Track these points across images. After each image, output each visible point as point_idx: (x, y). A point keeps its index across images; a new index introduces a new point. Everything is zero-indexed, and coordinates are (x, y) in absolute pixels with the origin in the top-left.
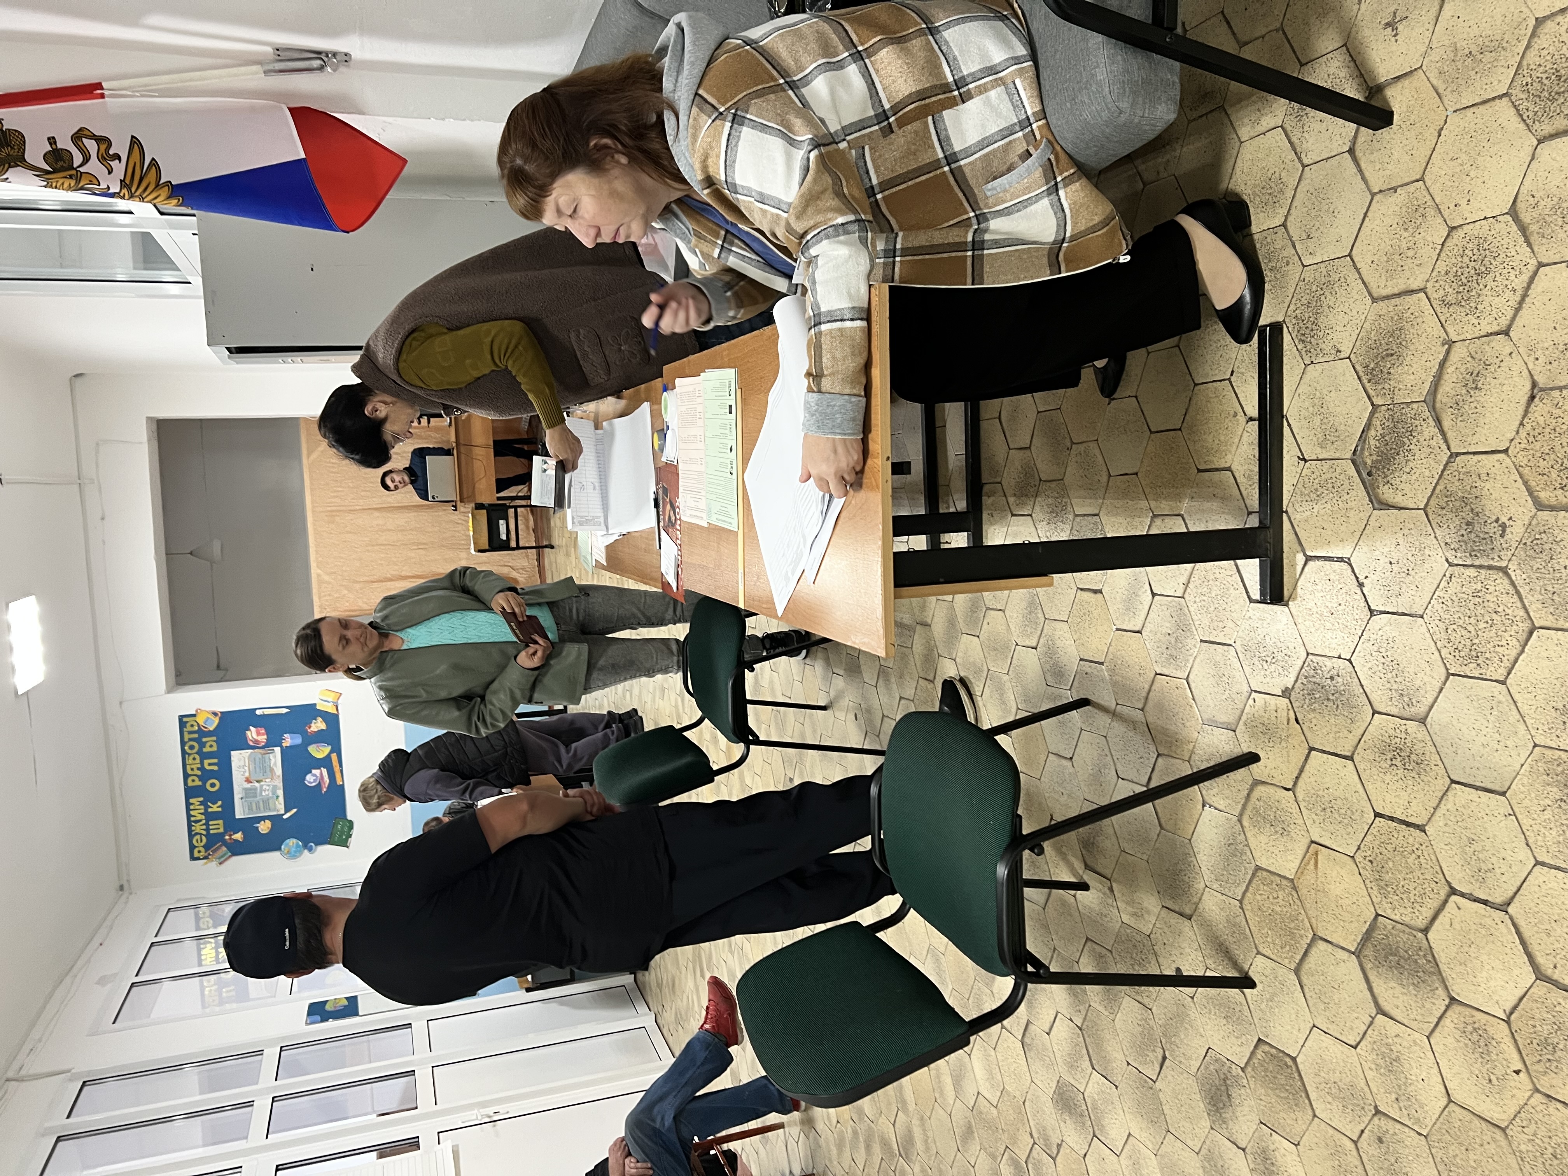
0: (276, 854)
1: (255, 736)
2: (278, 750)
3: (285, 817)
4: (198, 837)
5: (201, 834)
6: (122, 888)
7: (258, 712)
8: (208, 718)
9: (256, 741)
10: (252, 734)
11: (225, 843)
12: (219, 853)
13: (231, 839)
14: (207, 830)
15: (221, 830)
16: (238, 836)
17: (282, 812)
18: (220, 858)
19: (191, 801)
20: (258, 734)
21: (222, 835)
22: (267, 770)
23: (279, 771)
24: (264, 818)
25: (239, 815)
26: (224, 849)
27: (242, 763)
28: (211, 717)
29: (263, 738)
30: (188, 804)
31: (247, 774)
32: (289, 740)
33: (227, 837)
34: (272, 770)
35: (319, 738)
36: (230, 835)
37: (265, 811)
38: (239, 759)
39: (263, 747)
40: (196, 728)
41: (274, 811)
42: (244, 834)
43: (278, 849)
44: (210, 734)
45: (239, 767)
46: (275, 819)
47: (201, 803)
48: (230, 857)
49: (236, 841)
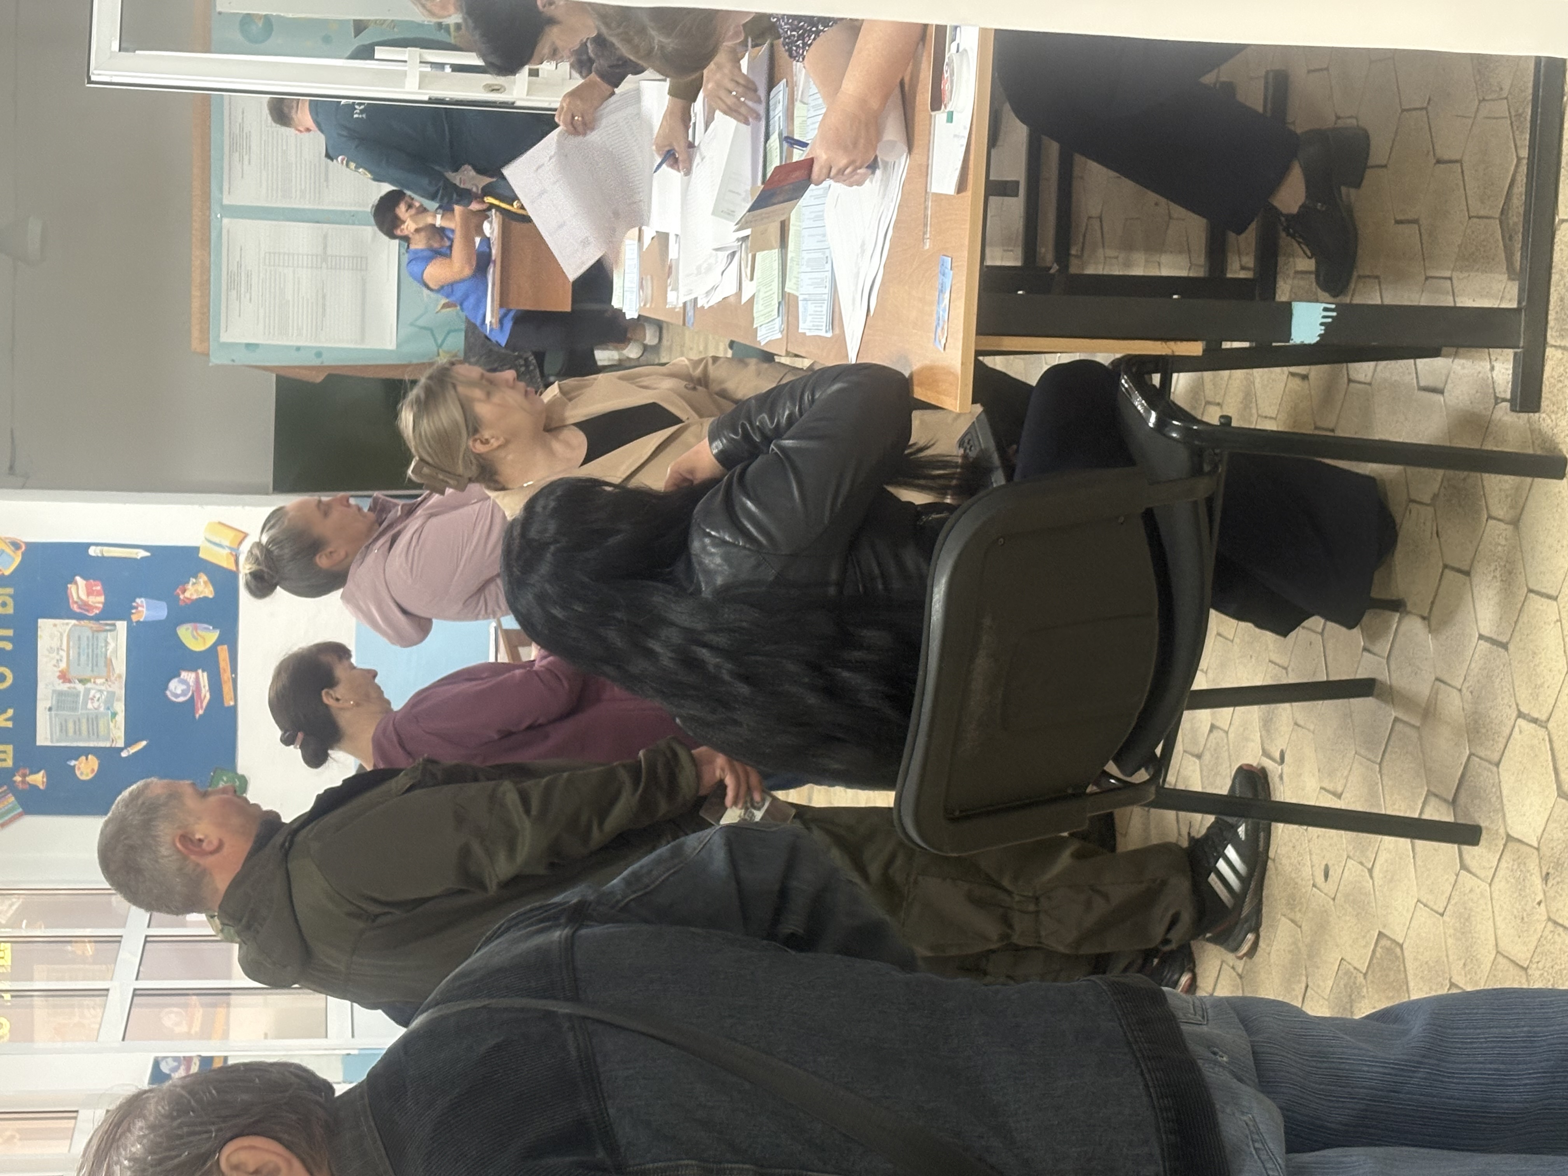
1: (83, 596)
2: (122, 626)
3: (124, 754)
7: (93, 551)
8: (3, 552)
9: (85, 606)
10: (79, 590)
11: (13, 789)
12: (3, 806)
13: (23, 782)
15: (9, 763)
16: (38, 779)
17: (120, 744)
18: (4, 815)
20: (89, 593)
21: (11, 772)
22: (99, 662)
23: (120, 666)
24: (86, 751)
25: (44, 737)
26: (11, 799)
27: (55, 643)
28: (9, 550)
29: (98, 601)
31: (64, 665)
32: (143, 610)
33: (18, 778)
34: (109, 664)
35: (198, 612)
36: (24, 776)
37: (89, 739)
38: (52, 635)
39: (97, 618)
41: (107, 739)
42: (49, 775)
45: (51, 650)
46: (108, 755)
48: (20, 815)
49: (34, 787)
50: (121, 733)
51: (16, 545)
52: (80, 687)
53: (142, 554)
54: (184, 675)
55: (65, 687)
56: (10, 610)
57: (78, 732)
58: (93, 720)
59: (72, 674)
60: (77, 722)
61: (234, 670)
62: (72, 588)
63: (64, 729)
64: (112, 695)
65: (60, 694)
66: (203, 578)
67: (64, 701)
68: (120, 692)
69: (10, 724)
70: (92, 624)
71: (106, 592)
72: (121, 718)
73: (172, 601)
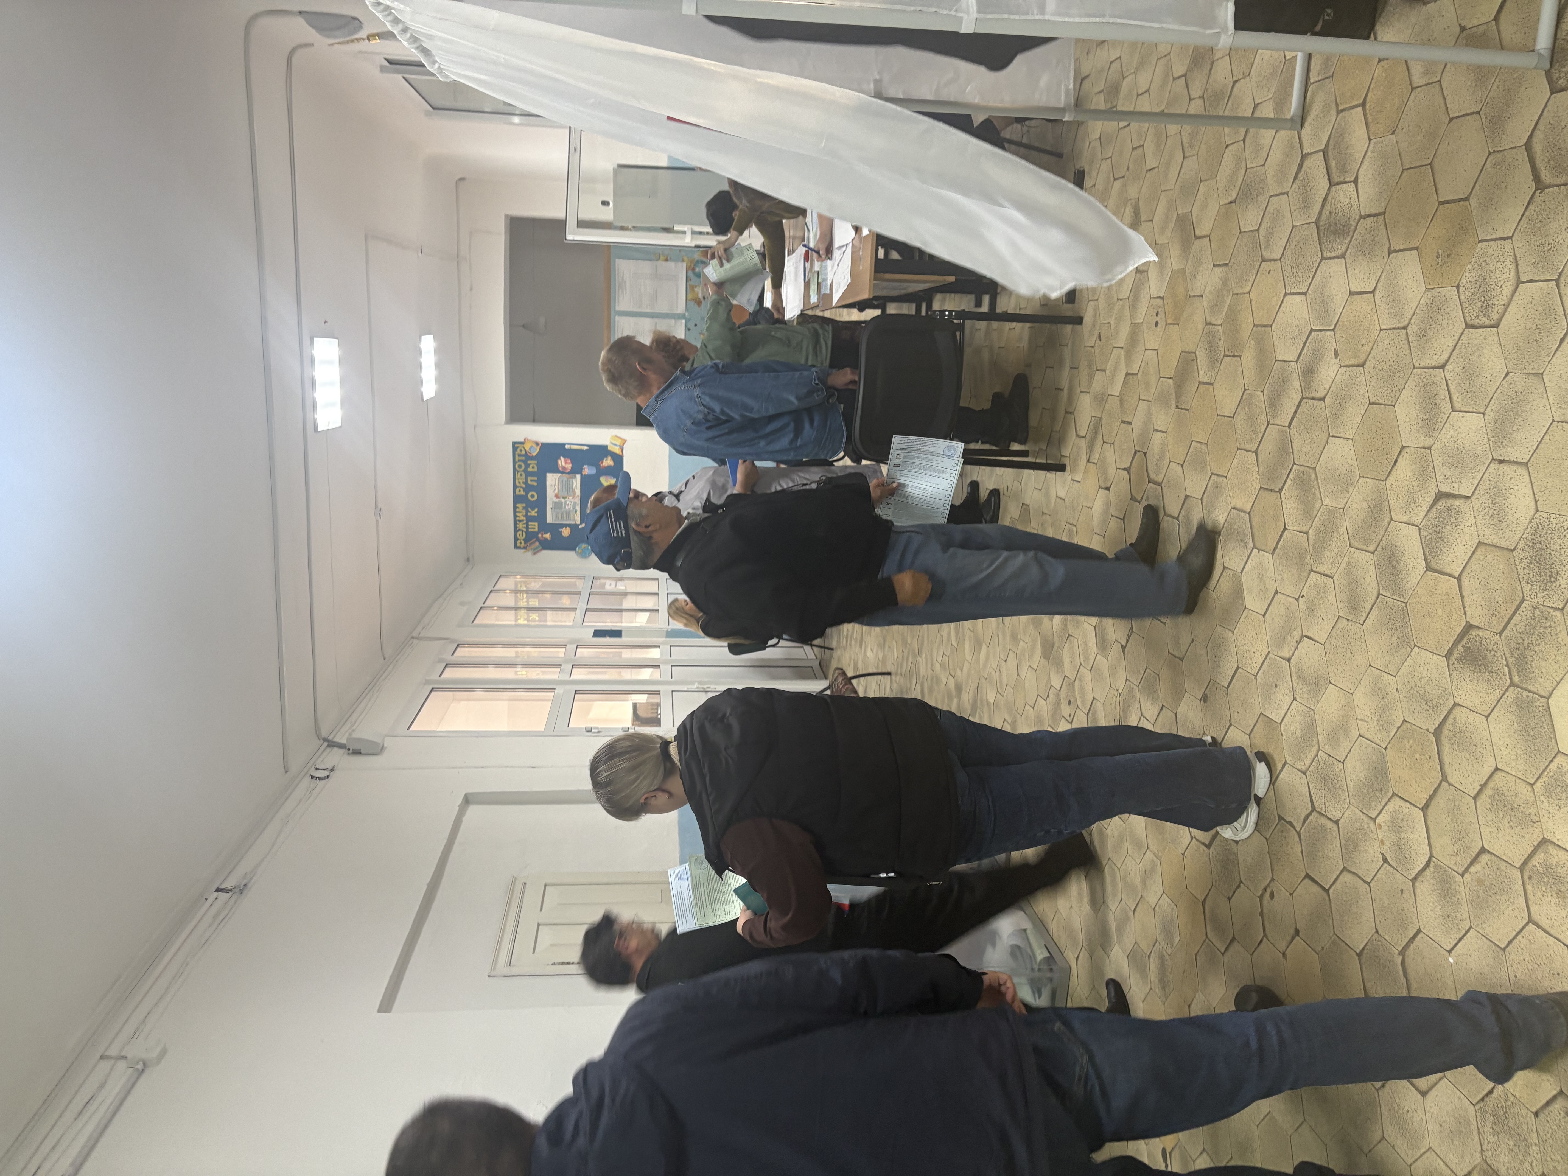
0: (571, 554)
1: (563, 464)
2: (578, 476)
3: (580, 527)
4: (520, 532)
5: (522, 531)
6: (468, 560)
7: (567, 447)
8: (532, 446)
9: (564, 468)
10: (562, 462)
11: (538, 540)
12: (533, 546)
13: (542, 537)
14: (527, 528)
15: (536, 529)
16: (548, 536)
17: (579, 522)
18: (534, 549)
19: (517, 505)
20: (566, 463)
21: (538, 533)
22: (570, 490)
23: (578, 492)
24: (566, 526)
25: (549, 520)
26: (537, 544)
27: (553, 483)
28: (535, 446)
29: (569, 466)
30: (515, 508)
31: (556, 492)
32: (587, 470)
33: (540, 535)
34: (574, 491)
35: (608, 472)
36: (542, 535)
37: (567, 520)
38: (552, 479)
39: (569, 473)
40: (523, 452)
41: (574, 520)
42: (551, 534)
43: (574, 549)
44: (532, 458)
45: (551, 486)
46: (573, 527)
47: (524, 508)
48: (541, 550)
49: (546, 539)
50: (579, 519)
51: (537, 444)
52: (563, 500)
53: (586, 448)
55: (557, 500)
56: (536, 469)
57: (562, 517)
58: (568, 513)
59: (559, 495)
60: (562, 514)
62: (559, 462)
63: (557, 517)
64: (575, 504)
65: (555, 503)
66: (609, 458)
67: (557, 506)
68: (579, 502)
69: (536, 514)
70: (567, 475)
71: (572, 463)
72: (579, 512)
73: (598, 467)
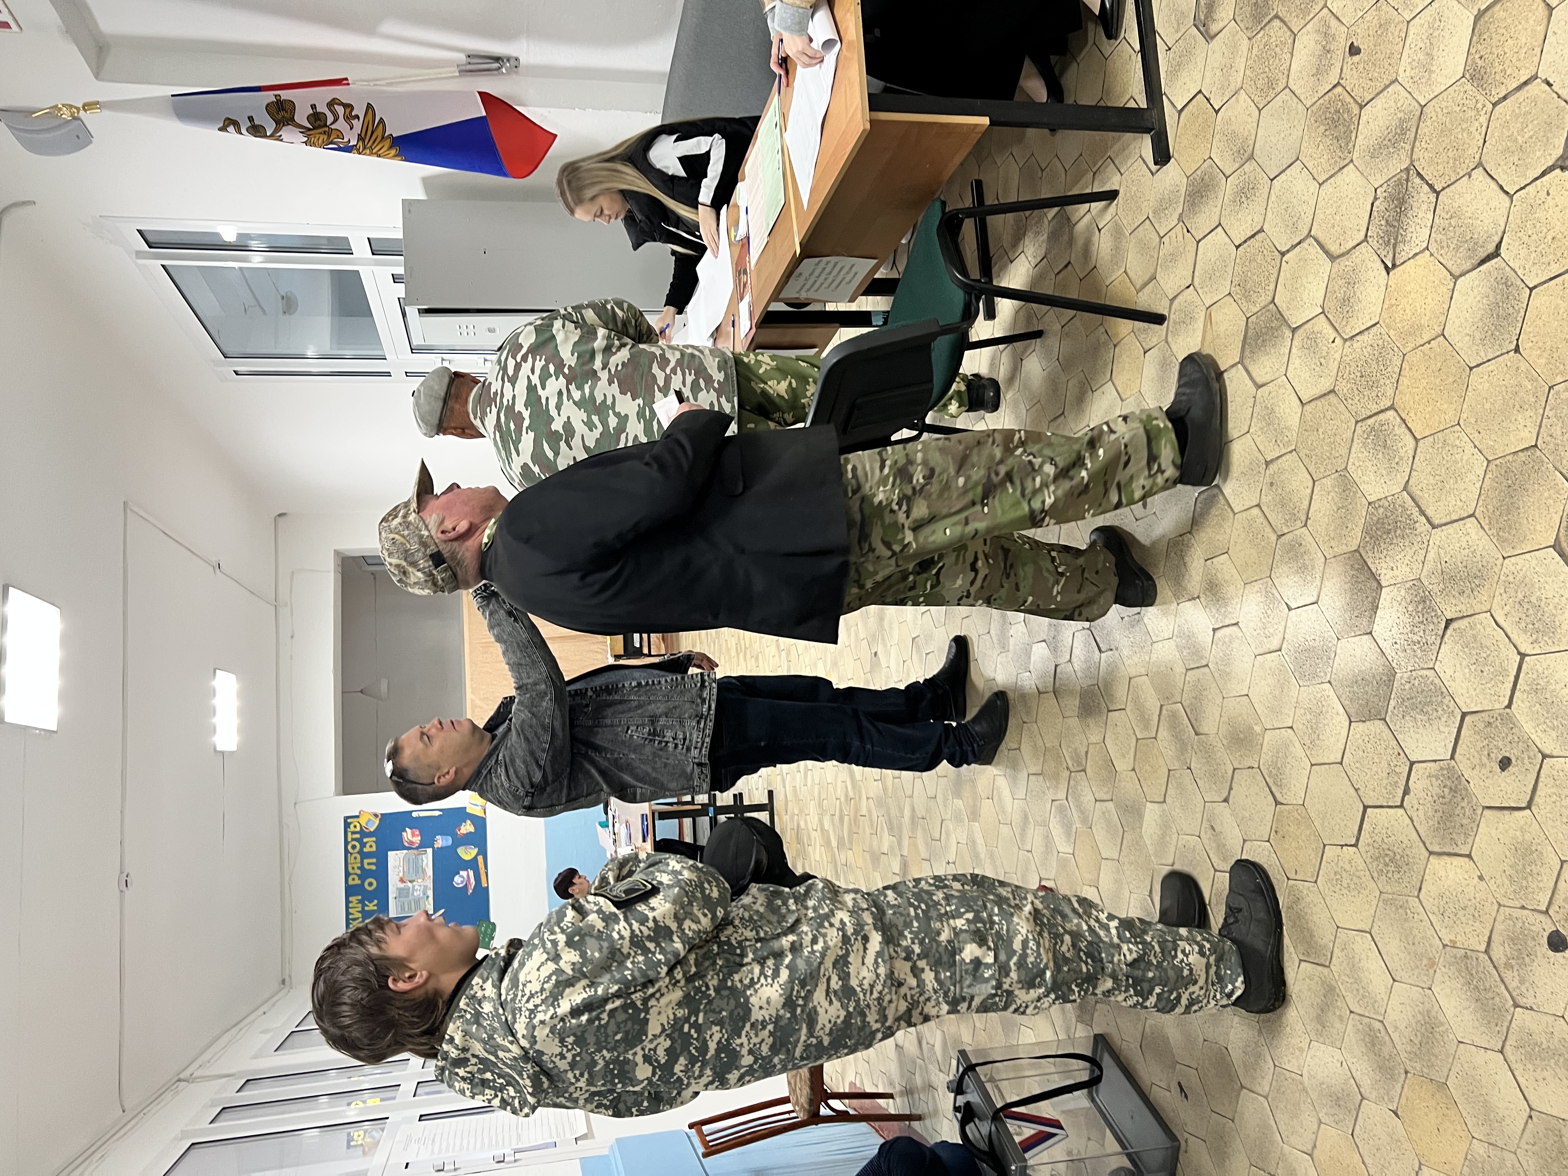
1: (410, 837)
2: (430, 851)
6: (283, 982)
8: (370, 820)
9: (411, 843)
10: (408, 835)
19: (351, 899)
20: (413, 835)
22: (419, 870)
27: (397, 864)
28: (373, 818)
29: (417, 840)
30: (347, 902)
31: (401, 874)
32: (441, 842)
34: (424, 871)
35: (468, 840)
38: (395, 858)
40: (358, 829)
45: (395, 867)
47: (359, 902)
50: (431, 906)
51: (376, 815)
52: (410, 885)
53: (437, 813)
54: (462, 873)
55: (402, 885)
56: (374, 849)
57: (410, 908)
58: (417, 902)
59: (405, 879)
60: (409, 904)
61: (486, 867)
62: (404, 834)
63: (403, 908)
65: (400, 890)
66: (469, 822)
67: (403, 893)
68: (430, 884)
69: (375, 908)
70: (415, 852)
71: (421, 835)
72: (431, 898)
73: (454, 836)
